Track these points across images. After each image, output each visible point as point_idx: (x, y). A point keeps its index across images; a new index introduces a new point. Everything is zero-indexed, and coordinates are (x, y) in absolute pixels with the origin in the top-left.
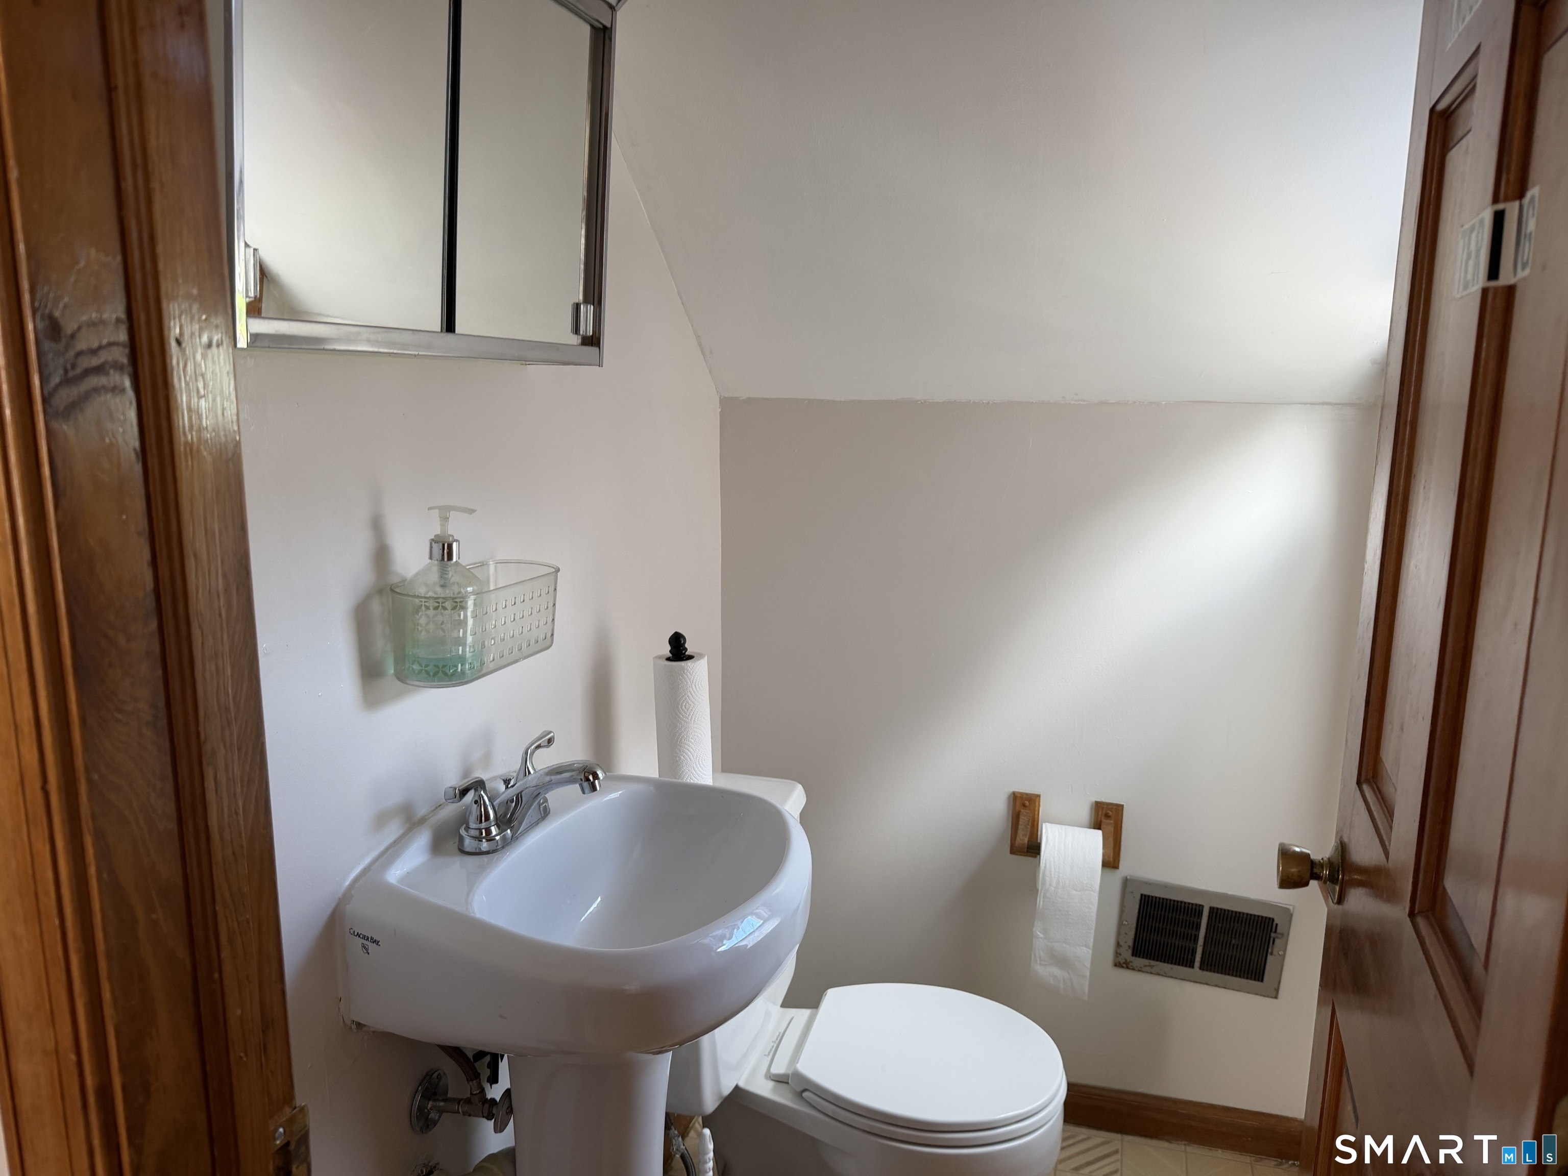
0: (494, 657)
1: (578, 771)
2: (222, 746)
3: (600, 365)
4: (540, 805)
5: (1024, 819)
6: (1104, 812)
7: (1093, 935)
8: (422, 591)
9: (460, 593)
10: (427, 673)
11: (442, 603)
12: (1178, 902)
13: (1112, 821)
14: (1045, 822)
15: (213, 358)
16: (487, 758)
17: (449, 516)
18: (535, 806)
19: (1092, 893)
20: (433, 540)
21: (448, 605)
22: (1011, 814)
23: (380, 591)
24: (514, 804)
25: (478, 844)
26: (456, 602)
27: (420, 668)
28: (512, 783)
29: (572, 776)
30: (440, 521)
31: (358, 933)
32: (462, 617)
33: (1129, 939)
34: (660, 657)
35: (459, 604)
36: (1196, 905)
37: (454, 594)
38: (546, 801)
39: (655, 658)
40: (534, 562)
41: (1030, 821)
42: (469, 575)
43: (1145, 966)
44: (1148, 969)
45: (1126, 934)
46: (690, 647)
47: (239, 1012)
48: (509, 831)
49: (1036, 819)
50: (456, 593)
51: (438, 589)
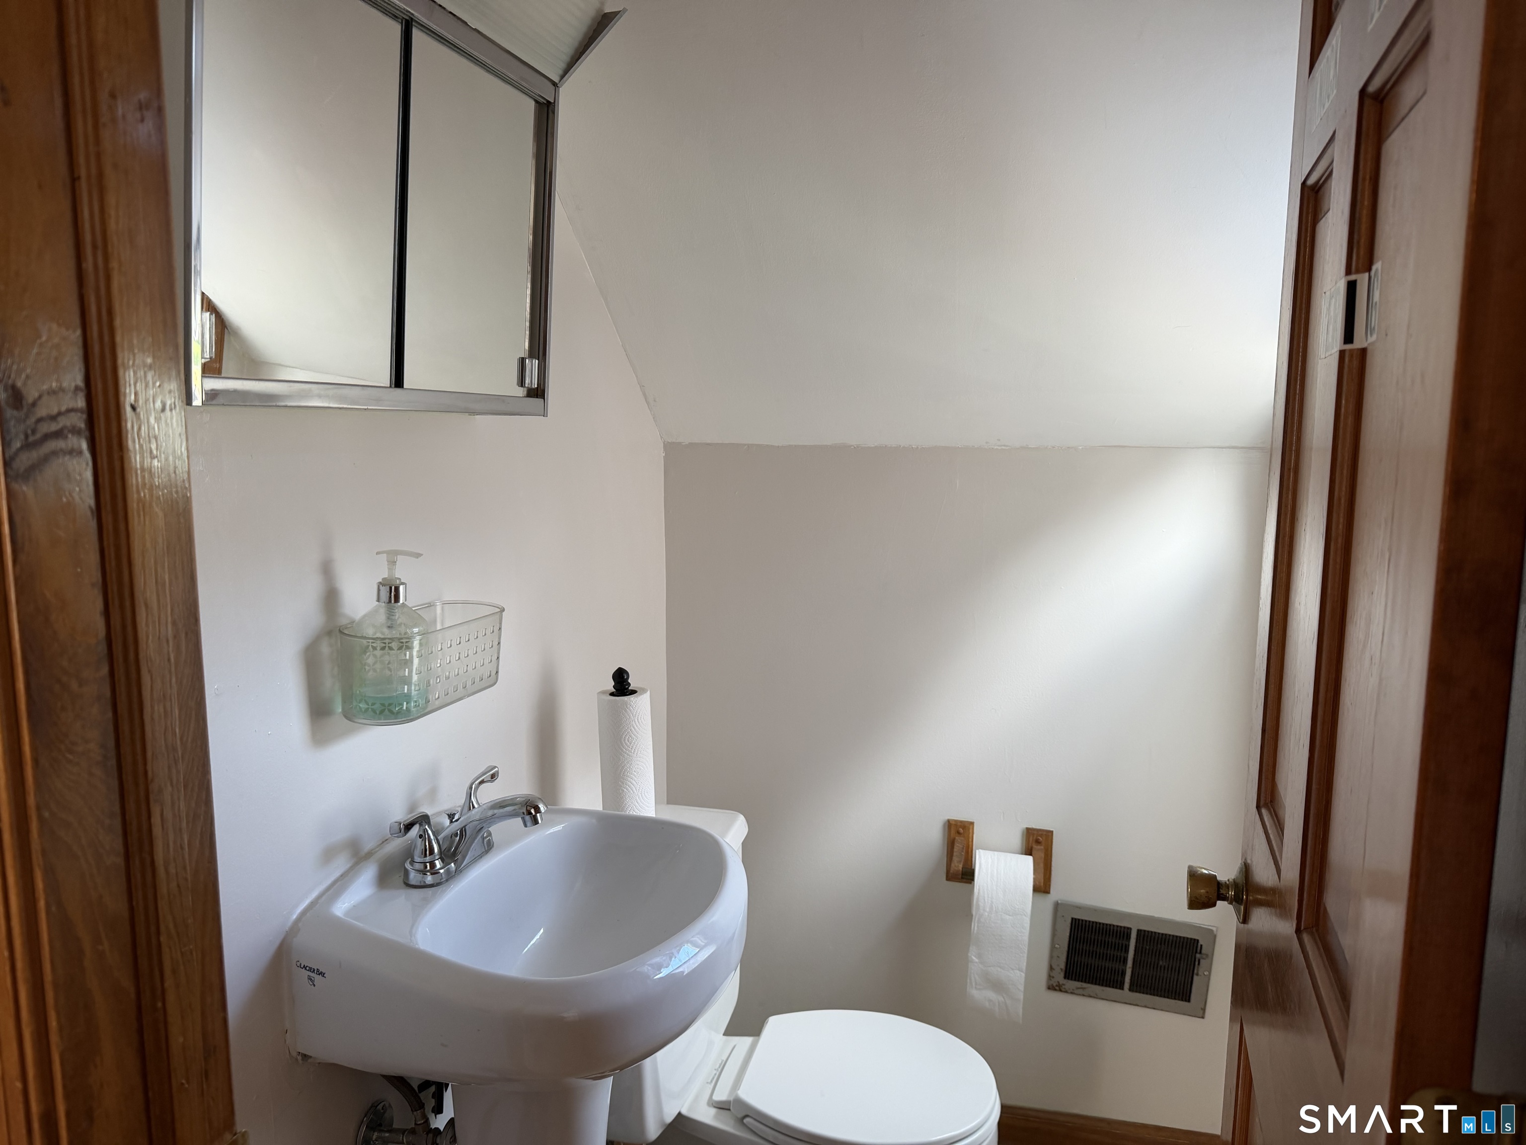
0: (439, 695)
1: (520, 805)
2: (169, 784)
3: (545, 415)
4: (483, 838)
5: (958, 846)
6: (1035, 838)
7: (1026, 958)
8: (370, 632)
9: (406, 633)
10: (374, 711)
11: (388, 644)
12: (1107, 925)
13: (1042, 847)
14: (978, 849)
15: (166, 421)
16: (433, 793)
17: (397, 560)
18: (479, 840)
19: (1024, 917)
20: (380, 583)
21: (394, 645)
22: (946, 842)
23: (329, 633)
24: (458, 838)
25: (423, 878)
26: (402, 643)
27: (367, 706)
28: (456, 817)
29: (514, 810)
30: (388, 565)
31: (304, 965)
32: (408, 657)
33: (1061, 963)
34: (604, 692)
35: (405, 644)
36: (1124, 927)
37: (400, 634)
38: (490, 834)
39: (598, 693)
40: (479, 603)
41: (965, 848)
42: (415, 617)
43: (1078, 988)
44: (1080, 991)
45: (1058, 957)
46: (633, 682)
47: (181, 1040)
48: (453, 864)
49: (970, 846)
50: (403, 634)
51: (386, 630)
